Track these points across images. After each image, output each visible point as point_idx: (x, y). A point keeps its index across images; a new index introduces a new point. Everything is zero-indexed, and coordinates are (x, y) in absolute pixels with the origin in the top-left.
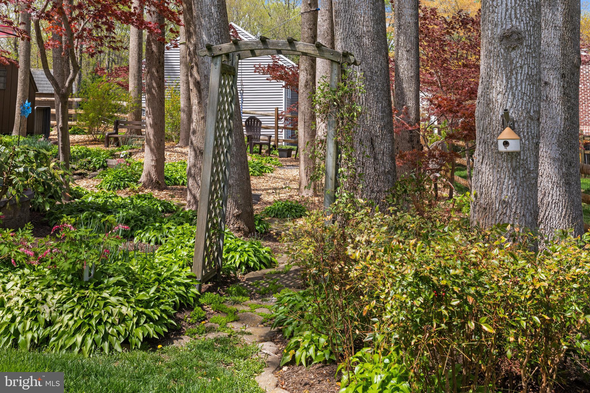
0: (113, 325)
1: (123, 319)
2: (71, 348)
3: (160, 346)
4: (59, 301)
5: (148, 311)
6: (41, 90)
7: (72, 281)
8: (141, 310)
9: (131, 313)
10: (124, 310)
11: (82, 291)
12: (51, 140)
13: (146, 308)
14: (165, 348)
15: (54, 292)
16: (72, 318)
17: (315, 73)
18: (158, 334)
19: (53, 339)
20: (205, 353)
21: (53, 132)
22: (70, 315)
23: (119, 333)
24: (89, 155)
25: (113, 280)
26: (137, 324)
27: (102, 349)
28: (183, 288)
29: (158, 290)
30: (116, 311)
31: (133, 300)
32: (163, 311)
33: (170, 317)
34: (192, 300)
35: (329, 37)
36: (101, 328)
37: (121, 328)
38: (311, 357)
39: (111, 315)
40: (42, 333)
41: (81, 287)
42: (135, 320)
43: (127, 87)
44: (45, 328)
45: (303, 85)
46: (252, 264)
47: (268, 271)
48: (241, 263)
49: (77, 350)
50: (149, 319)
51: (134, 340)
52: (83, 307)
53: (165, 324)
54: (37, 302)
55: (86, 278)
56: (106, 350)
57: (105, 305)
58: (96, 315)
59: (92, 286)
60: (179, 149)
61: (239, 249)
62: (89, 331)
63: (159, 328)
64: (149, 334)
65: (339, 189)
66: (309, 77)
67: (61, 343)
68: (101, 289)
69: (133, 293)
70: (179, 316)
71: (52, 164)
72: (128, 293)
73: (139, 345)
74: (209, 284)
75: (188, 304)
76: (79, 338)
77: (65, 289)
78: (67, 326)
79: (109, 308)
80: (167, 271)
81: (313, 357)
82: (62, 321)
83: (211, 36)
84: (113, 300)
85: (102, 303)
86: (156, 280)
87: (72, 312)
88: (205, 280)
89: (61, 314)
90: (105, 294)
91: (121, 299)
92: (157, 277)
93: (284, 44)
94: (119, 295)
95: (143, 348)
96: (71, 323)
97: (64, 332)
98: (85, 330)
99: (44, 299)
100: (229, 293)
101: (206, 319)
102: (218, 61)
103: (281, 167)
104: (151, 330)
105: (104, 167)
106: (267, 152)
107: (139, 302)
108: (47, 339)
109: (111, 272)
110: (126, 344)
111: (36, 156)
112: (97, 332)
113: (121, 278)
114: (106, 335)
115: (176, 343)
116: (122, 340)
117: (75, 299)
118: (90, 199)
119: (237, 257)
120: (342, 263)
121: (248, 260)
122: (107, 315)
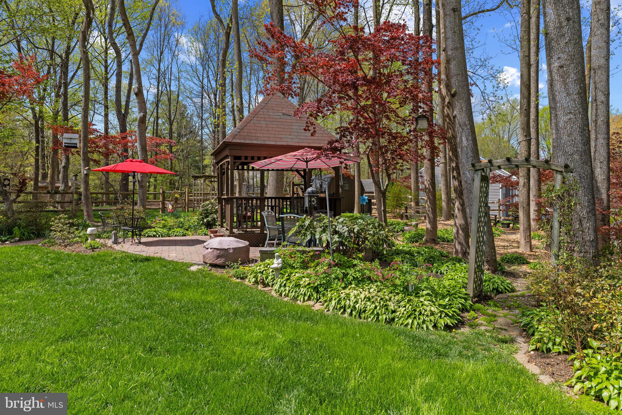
0: (427, 316)
1: (432, 314)
2: (406, 325)
3: (454, 330)
4: (398, 301)
5: (446, 311)
6: (367, 190)
7: (403, 291)
8: (442, 309)
9: (437, 311)
10: (432, 309)
11: (409, 297)
12: (373, 216)
13: (445, 308)
14: (457, 331)
15: (395, 296)
16: (405, 310)
17: (529, 178)
18: (452, 324)
19: (396, 319)
20: (481, 338)
21: (374, 211)
22: (404, 309)
23: (431, 321)
24: (394, 224)
25: (425, 292)
26: (440, 317)
27: (422, 328)
28: (463, 300)
29: (449, 300)
30: (428, 309)
31: (437, 304)
32: (453, 311)
33: (458, 315)
34: (469, 307)
35: (536, 155)
36: (421, 317)
37: (432, 318)
38: (549, 348)
39: (426, 311)
40: (391, 316)
41: (408, 295)
42: (439, 315)
43: (410, 188)
44: (392, 313)
45: (522, 185)
46: (500, 290)
47: (510, 294)
48: (493, 289)
49: (409, 326)
50: (447, 315)
51: (439, 325)
52: (410, 305)
53: (456, 319)
54: (387, 300)
55: (410, 290)
56: (425, 329)
57: (422, 305)
58: (418, 310)
59: (414, 295)
60: (443, 222)
61: (492, 281)
62: (415, 318)
63: (453, 321)
64: (447, 323)
65: (561, 250)
66: (526, 180)
67: (401, 322)
68: (419, 297)
69: (436, 300)
70: (462, 315)
71: (387, 230)
72: (434, 300)
73: (442, 328)
74: (476, 299)
75: (466, 309)
76: (410, 321)
77: (400, 295)
78: (403, 314)
79: (425, 307)
80: (453, 290)
81: (551, 349)
82: (400, 311)
83: (468, 158)
84: (426, 303)
85: (421, 304)
86: (447, 294)
87: (405, 307)
88: (474, 297)
89: (399, 307)
90: (422, 299)
91: (430, 303)
92: (447, 293)
93: (522, 161)
94: (429, 300)
95: (445, 330)
96: (405, 312)
97: (401, 317)
98: (413, 316)
99: (390, 299)
100: (490, 305)
101: (477, 318)
102: (479, 172)
103: (505, 233)
104: (448, 321)
105: (403, 231)
106: (494, 224)
107: (440, 305)
108: (393, 319)
109: (423, 288)
110: (435, 326)
111: (379, 226)
112: (419, 319)
113: (429, 291)
114: (424, 322)
115: (462, 330)
116: (433, 324)
117: (406, 301)
118: (401, 248)
119: (491, 285)
120: (573, 296)
121: (498, 287)
122: (424, 311)
